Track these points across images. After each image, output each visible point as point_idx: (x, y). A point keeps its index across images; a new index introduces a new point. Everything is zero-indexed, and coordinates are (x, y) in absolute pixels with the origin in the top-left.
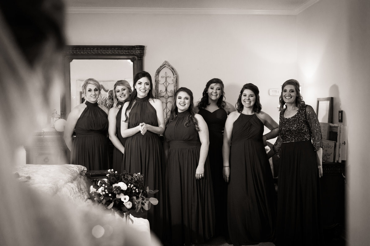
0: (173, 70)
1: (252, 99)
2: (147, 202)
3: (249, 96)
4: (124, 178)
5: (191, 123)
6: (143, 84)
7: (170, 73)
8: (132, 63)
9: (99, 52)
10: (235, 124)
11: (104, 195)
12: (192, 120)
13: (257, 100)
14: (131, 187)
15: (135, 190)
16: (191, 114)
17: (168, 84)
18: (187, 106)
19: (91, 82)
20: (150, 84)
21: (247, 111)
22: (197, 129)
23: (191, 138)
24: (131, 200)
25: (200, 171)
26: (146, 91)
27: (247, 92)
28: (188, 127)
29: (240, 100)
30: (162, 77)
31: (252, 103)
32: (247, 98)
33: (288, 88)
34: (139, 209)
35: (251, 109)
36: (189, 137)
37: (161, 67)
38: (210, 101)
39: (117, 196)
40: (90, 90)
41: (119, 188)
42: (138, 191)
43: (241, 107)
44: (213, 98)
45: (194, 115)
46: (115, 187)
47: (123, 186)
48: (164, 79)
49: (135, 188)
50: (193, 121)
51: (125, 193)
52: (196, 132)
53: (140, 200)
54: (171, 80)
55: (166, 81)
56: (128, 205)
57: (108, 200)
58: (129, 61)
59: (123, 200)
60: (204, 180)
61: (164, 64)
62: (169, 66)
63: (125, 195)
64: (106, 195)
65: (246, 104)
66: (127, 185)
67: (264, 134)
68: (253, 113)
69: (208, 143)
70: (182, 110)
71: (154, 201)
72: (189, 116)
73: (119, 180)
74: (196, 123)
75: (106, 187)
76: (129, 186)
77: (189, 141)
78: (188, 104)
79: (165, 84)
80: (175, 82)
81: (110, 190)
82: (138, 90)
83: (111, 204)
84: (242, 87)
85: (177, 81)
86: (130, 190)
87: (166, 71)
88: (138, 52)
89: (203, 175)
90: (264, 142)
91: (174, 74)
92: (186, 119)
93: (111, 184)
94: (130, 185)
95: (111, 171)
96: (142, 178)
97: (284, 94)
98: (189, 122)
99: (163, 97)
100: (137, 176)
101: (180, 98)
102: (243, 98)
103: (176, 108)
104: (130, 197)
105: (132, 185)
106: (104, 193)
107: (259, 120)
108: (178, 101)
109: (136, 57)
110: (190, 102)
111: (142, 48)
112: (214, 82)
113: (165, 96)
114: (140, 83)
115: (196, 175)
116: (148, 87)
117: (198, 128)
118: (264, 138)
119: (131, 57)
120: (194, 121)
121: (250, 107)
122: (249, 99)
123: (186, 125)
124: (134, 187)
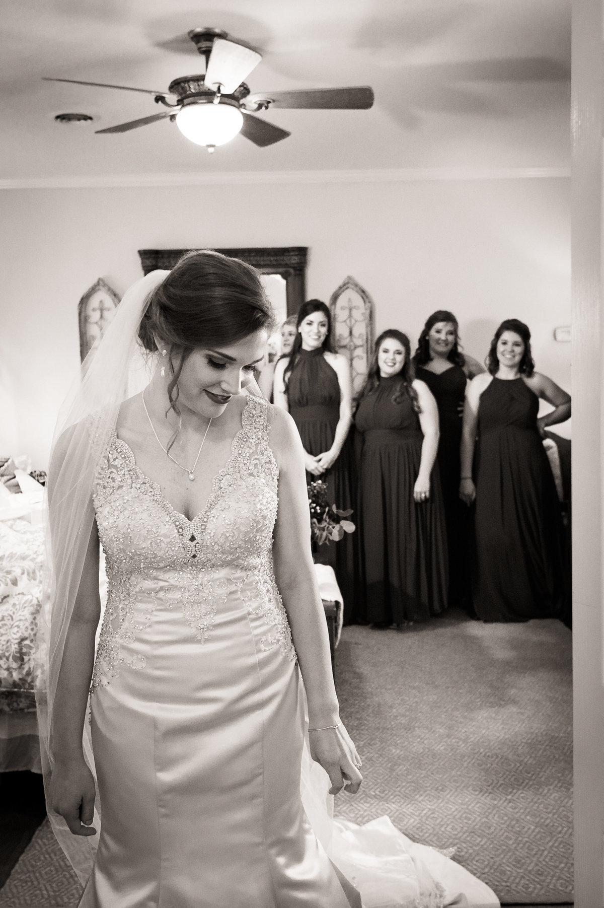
0: (363, 293)
1: (517, 349)
2: (337, 528)
3: (513, 345)
5: (406, 396)
6: (315, 325)
7: (357, 300)
8: (284, 282)
10: (484, 397)
12: (408, 391)
13: (527, 351)
15: (314, 508)
16: (405, 380)
17: (353, 321)
18: (398, 367)
20: (327, 324)
21: (506, 373)
22: (416, 409)
23: (405, 424)
25: (422, 486)
26: (320, 337)
27: (510, 336)
28: (399, 403)
29: (493, 351)
30: (343, 308)
31: (517, 359)
32: (508, 347)
34: (323, 538)
35: (515, 370)
36: (402, 423)
37: (340, 288)
38: (432, 354)
42: (319, 511)
43: (494, 365)
44: (442, 348)
45: (411, 382)
48: (346, 313)
49: (314, 505)
50: (409, 395)
52: (414, 415)
53: (324, 524)
54: (360, 314)
55: (350, 316)
58: (278, 277)
60: (429, 505)
61: (346, 281)
62: (356, 285)
65: (505, 360)
67: (540, 415)
68: (518, 376)
69: (436, 434)
70: (389, 374)
71: (349, 527)
72: (403, 384)
74: (415, 398)
77: (402, 429)
78: (400, 362)
79: (348, 321)
80: (369, 318)
82: (303, 336)
84: (498, 326)
85: (371, 316)
87: (350, 297)
88: (295, 260)
89: (428, 494)
90: (541, 431)
91: (365, 302)
92: (396, 390)
96: (325, 489)
98: (402, 395)
99: (345, 347)
100: (316, 486)
101: (386, 351)
102: (500, 348)
103: (379, 369)
107: (528, 390)
108: (382, 356)
109: (292, 271)
110: (403, 359)
111: (302, 252)
112: (442, 320)
113: (348, 347)
114: (310, 324)
115: (415, 495)
116: (324, 330)
117: (419, 407)
118: (541, 424)
119: (281, 270)
120: (412, 394)
122: (512, 351)
123: (395, 400)
124: (312, 504)
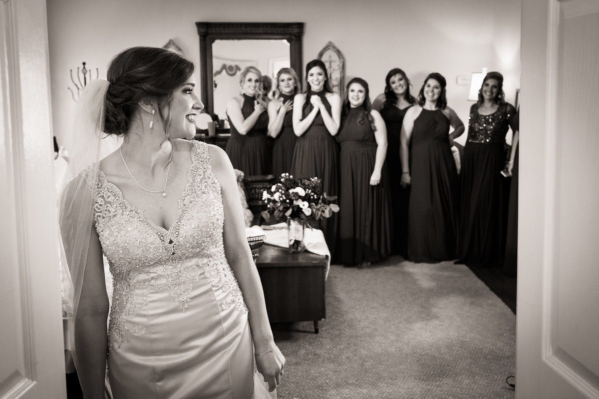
0: (339, 52)
1: (436, 91)
2: (328, 209)
3: (433, 88)
4: (301, 182)
5: (366, 120)
7: (335, 57)
8: (289, 44)
9: (248, 30)
10: (417, 122)
11: (281, 201)
12: (368, 117)
13: (442, 94)
14: (309, 193)
15: (313, 196)
16: (366, 109)
17: (332, 70)
18: (361, 101)
19: (253, 70)
20: (323, 74)
21: (430, 106)
22: (373, 128)
23: (366, 138)
24: (310, 207)
25: (375, 176)
26: (320, 82)
28: (362, 125)
29: (422, 91)
32: (430, 89)
33: (491, 82)
34: (318, 217)
35: (435, 104)
36: (364, 137)
37: (324, 49)
39: (295, 203)
40: (250, 80)
41: (297, 194)
42: (316, 198)
45: (369, 112)
46: (293, 193)
47: (300, 191)
49: (313, 194)
50: (368, 119)
51: (304, 199)
52: (372, 131)
53: (320, 206)
54: (336, 65)
55: (330, 66)
56: (307, 212)
57: (286, 206)
58: (285, 41)
59: (301, 206)
61: (328, 45)
62: (334, 47)
63: (303, 201)
64: (284, 202)
65: (428, 96)
66: (305, 191)
68: (437, 109)
69: (385, 145)
70: (356, 105)
71: (335, 208)
72: (364, 112)
73: (295, 185)
74: (372, 121)
75: (283, 192)
76: (307, 192)
77: (364, 141)
78: (362, 98)
81: (287, 195)
82: (311, 83)
83: (289, 211)
84: (427, 76)
85: (343, 67)
86: (308, 196)
87: (330, 54)
88: (296, 31)
89: (379, 181)
90: (450, 142)
91: (340, 58)
92: (360, 116)
93: (287, 189)
94: (307, 190)
95: (285, 175)
97: (485, 88)
98: (363, 119)
100: (314, 181)
101: (353, 91)
102: (426, 89)
103: (349, 103)
104: (309, 203)
105: (310, 191)
106: (281, 199)
107: (444, 116)
108: (351, 94)
109: (294, 37)
110: (364, 96)
111: (300, 26)
114: (313, 75)
115: (371, 182)
116: (321, 78)
117: (375, 127)
118: (451, 137)
119: (287, 37)
120: (370, 119)
121: (433, 101)
122: (433, 91)
123: (360, 122)
